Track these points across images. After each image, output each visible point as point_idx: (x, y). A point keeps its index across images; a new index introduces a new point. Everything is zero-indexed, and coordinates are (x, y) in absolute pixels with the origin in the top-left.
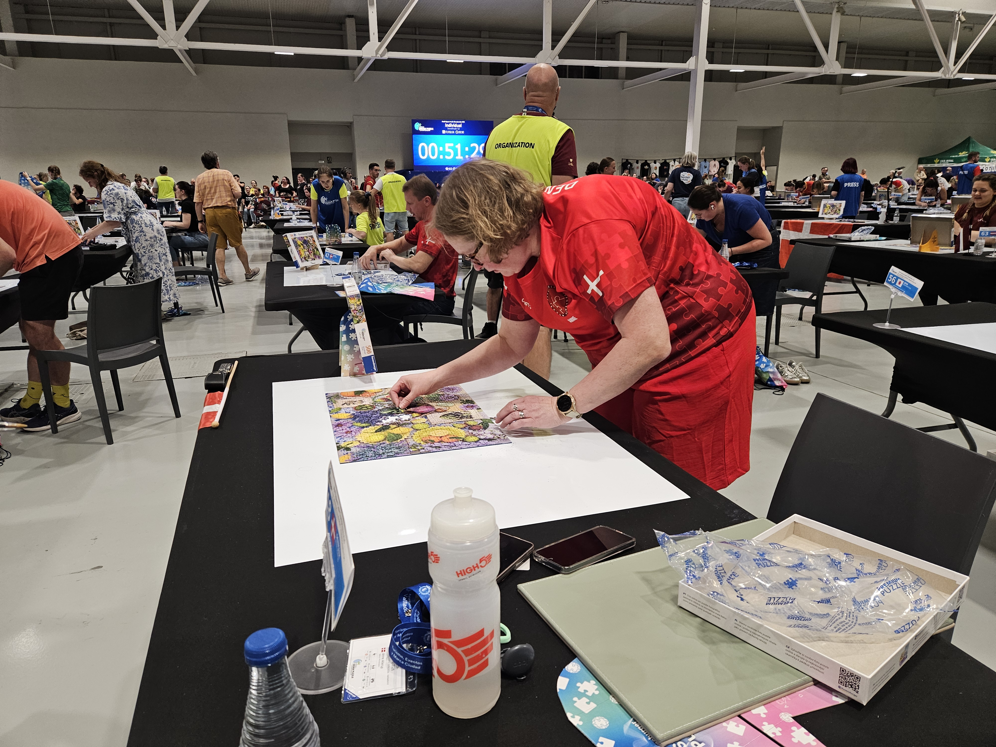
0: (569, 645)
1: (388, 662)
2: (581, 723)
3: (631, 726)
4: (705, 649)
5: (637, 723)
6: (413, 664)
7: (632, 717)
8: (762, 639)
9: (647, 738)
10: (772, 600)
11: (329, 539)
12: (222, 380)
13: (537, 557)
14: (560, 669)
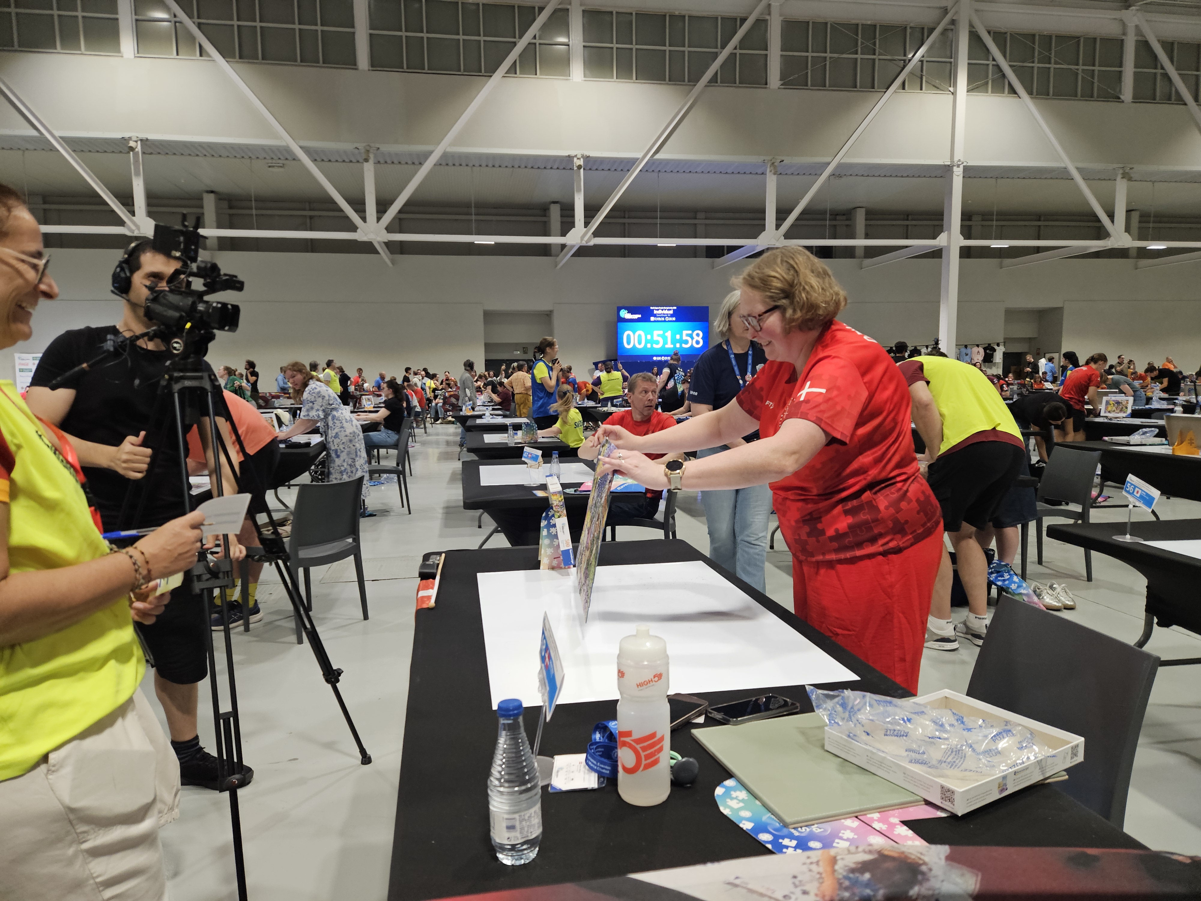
0: (730, 770)
1: (584, 768)
2: (730, 813)
4: (842, 778)
5: (774, 815)
6: (603, 768)
7: (770, 812)
8: (887, 770)
9: (778, 823)
10: (889, 731)
11: (543, 668)
12: (434, 570)
13: (710, 713)
14: (719, 783)
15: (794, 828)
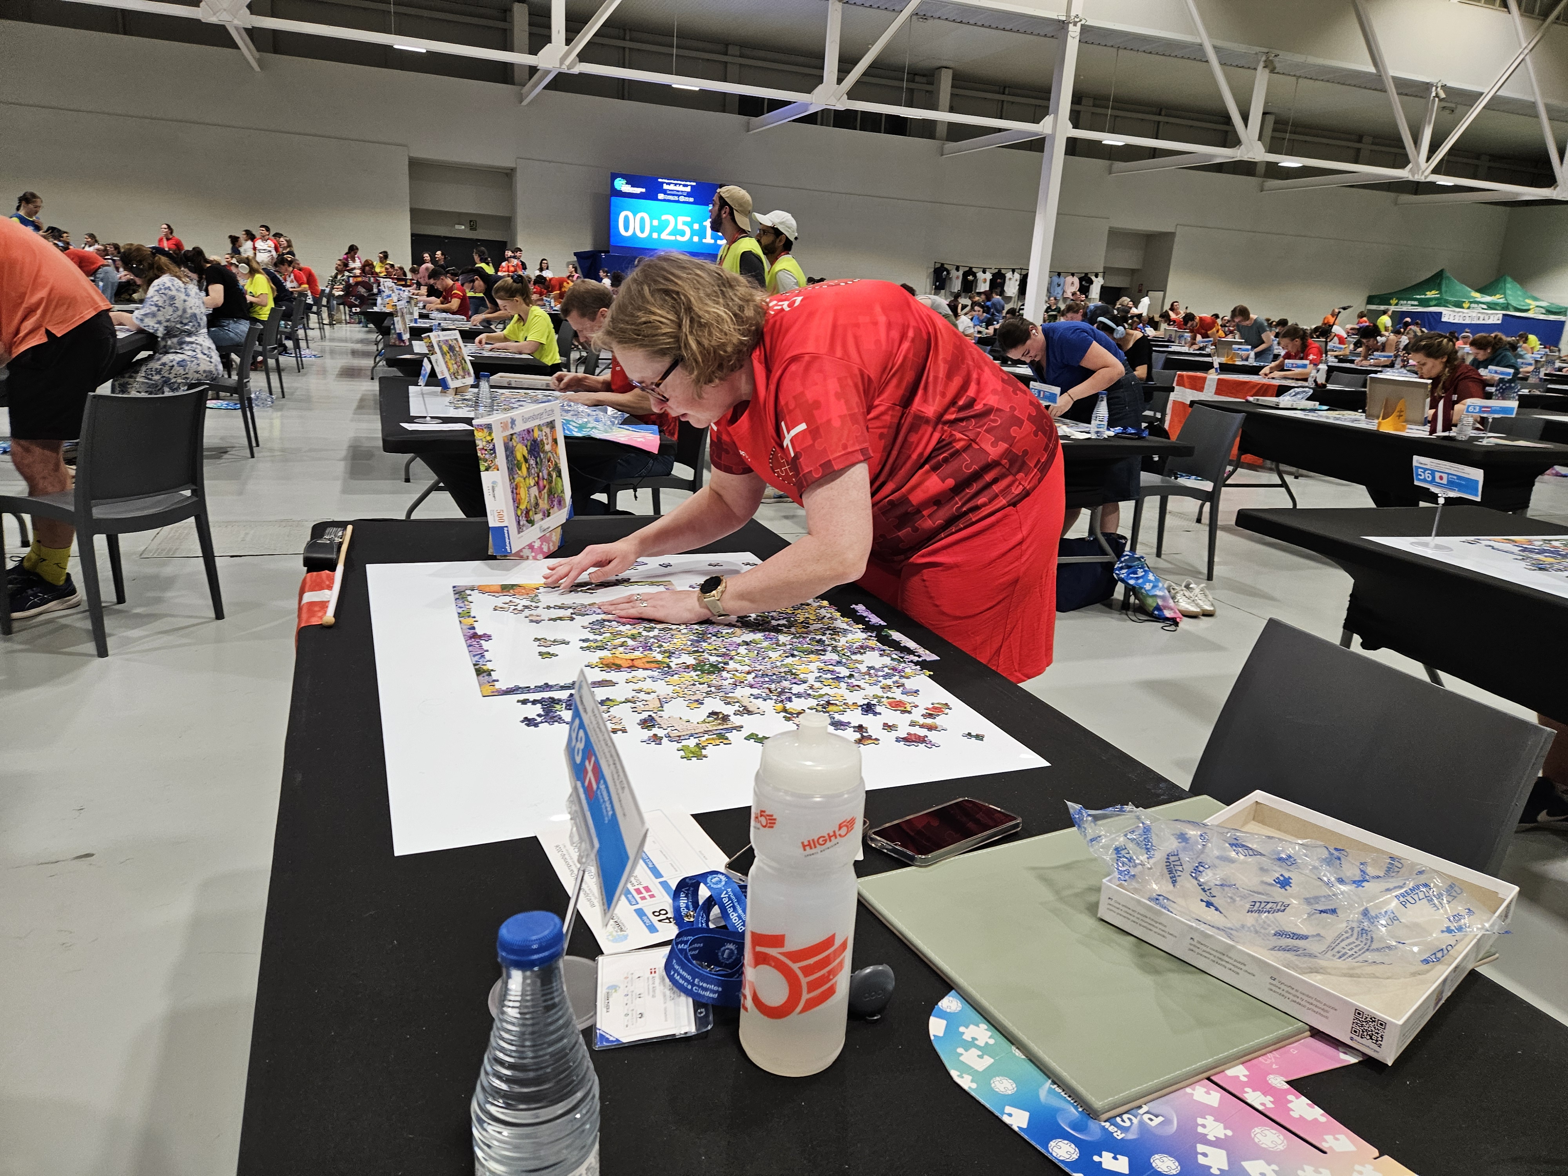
0: (942, 971)
1: (662, 987)
2: (974, 1086)
3: (1050, 1091)
4: (1148, 981)
5: (1059, 1086)
6: (706, 989)
7: (1049, 1078)
8: (1234, 968)
9: (1076, 1108)
10: (1257, 905)
11: (581, 791)
12: (332, 553)
13: (874, 840)
14: (931, 1006)
15: (1110, 1122)
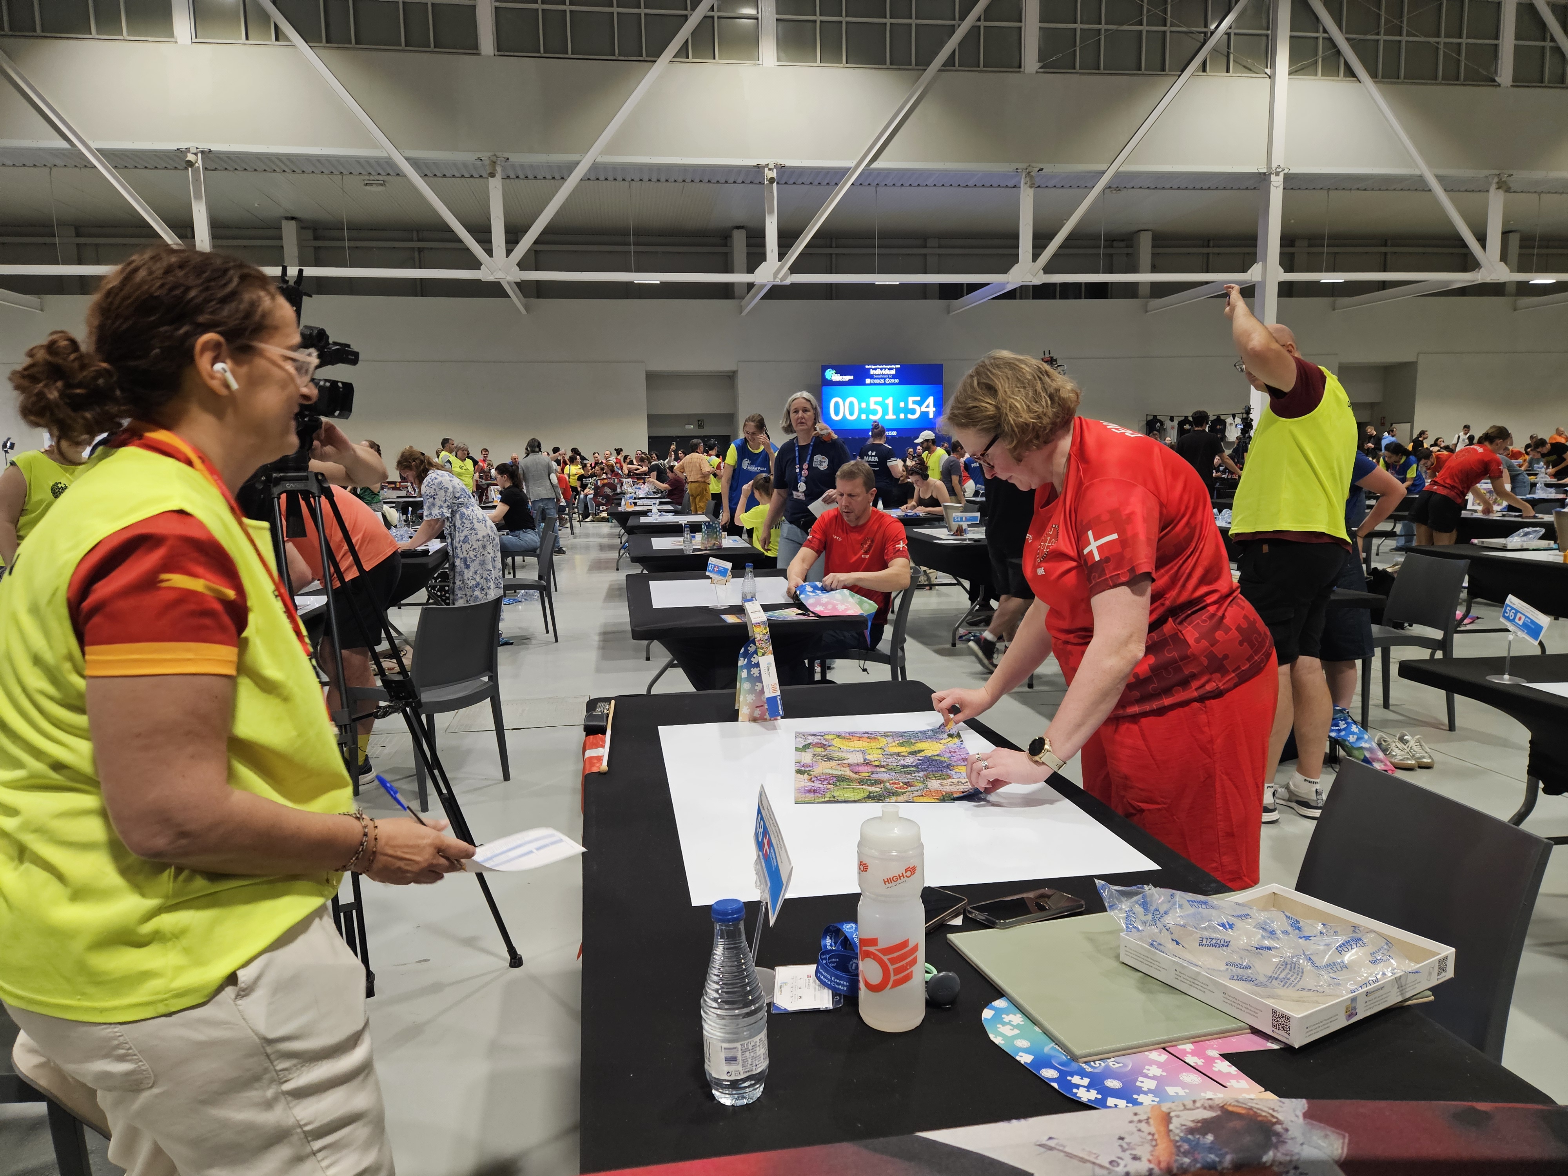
0: (998, 986)
1: (813, 984)
2: (1003, 1042)
3: (1053, 1048)
5: (1058, 1046)
7: (1054, 1042)
8: (1201, 988)
10: (1205, 940)
11: (761, 857)
12: (603, 722)
13: (970, 913)
14: (987, 1003)
15: (1085, 1063)
